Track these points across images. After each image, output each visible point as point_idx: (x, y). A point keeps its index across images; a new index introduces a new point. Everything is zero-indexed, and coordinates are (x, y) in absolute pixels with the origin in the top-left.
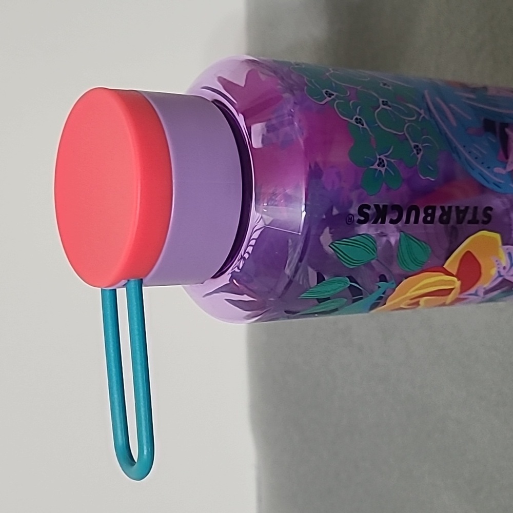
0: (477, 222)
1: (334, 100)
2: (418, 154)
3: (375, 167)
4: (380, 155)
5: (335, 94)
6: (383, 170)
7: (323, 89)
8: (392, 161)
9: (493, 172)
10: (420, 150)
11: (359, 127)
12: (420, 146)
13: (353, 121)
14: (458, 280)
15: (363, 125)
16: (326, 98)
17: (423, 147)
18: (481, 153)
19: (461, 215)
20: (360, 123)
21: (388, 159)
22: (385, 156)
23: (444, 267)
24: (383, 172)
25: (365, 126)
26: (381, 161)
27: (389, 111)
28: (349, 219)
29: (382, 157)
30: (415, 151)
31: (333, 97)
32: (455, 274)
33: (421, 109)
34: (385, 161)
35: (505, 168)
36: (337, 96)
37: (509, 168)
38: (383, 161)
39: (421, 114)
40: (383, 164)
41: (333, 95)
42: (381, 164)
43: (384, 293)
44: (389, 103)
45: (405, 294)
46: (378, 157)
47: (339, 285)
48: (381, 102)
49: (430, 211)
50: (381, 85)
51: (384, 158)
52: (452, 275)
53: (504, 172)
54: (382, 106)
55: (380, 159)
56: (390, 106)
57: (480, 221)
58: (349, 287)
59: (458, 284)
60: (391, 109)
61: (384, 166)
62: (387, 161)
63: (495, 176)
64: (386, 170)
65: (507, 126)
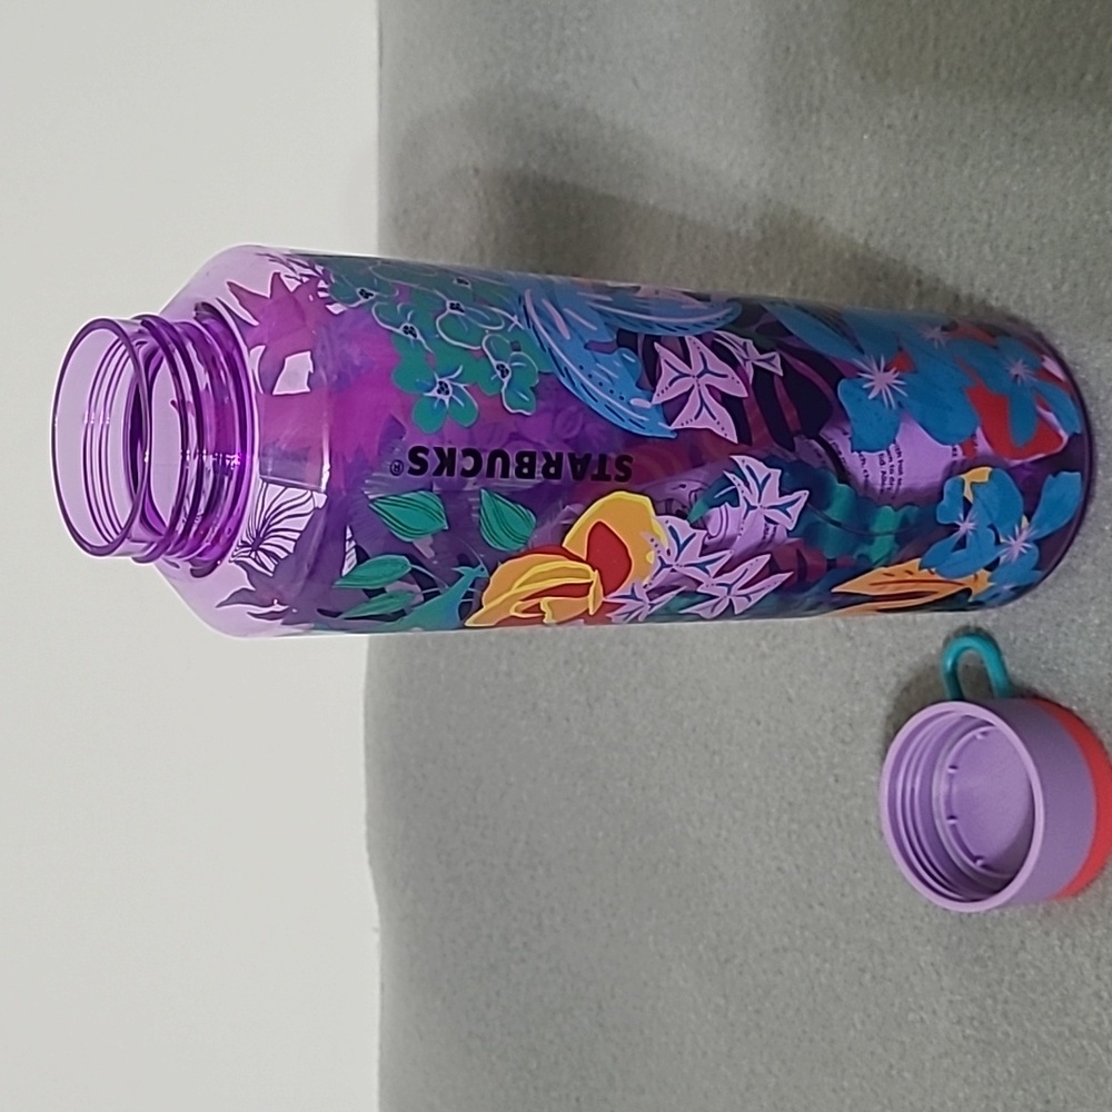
0: (608, 478)
1: (372, 302)
2: (504, 377)
3: (434, 393)
4: (441, 378)
5: (375, 293)
6: (446, 399)
7: (358, 286)
8: (462, 386)
9: (629, 404)
10: (507, 371)
11: (408, 340)
12: (507, 366)
13: (400, 331)
14: (594, 570)
15: (415, 336)
16: (359, 299)
17: (511, 367)
18: (609, 378)
19: (579, 467)
20: (411, 333)
21: (455, 384)
22: (451, 380)
23: (564, 545)
24: (447, 402)
25: (419, 337)
26: (443, 385)
27: (462, 320)
28: (396, 466)
29: (445, 380)
30: (499, 373)
31: (370, 298)
32: (584, 558)
33: (513, 315)
34: (450, 386)
35: (650, 401)
36: (378, 298)
37: (657, 400)
38: (446, 386)
39: (512, 322)
40: (446, 389)
41: (372, 295)
42: (443, 389)
43: (472, 586)
44: (462, 306)
45: (509, 590)
46: (438, 380)
47: (394, 568)
48: (448, 305)
49: (526, 460)
50: (455, 282)
51: (447, 382)
52: (580, 560)
53: (648, 405)
54: (449, 310)
55: (441, 383)
56: (462, 311)
57: (613, 478)
58: (411, 572)
59: (594, 576)
60: (463, 314)
61: (447, 393)
62: (453, 386)
63: (633, 411)
64: (451, 399)
65: (658, 339)
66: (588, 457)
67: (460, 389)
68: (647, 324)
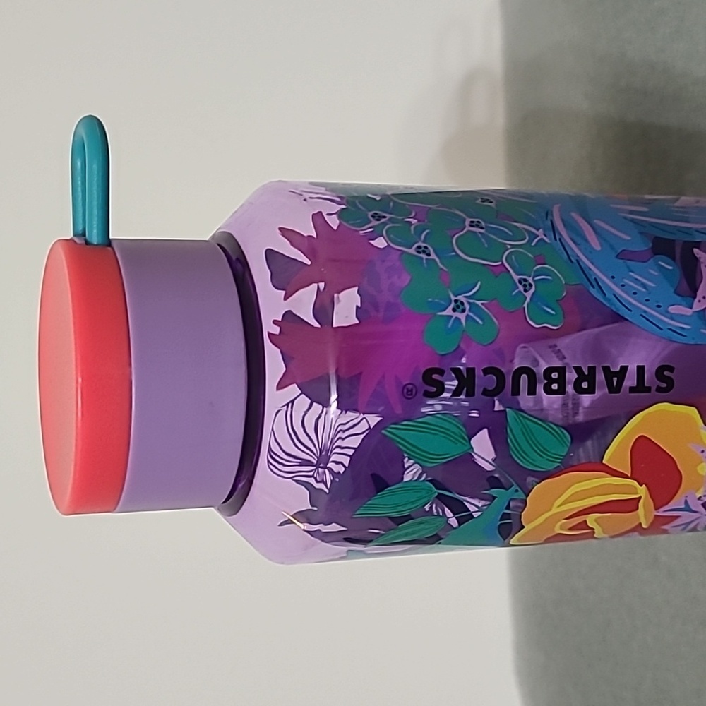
0: (648, 390)
1: (385, 224)
2: (526, 291)
3: (449, 312)
4: (456, 296)
5: (388, 216)
6: (462, 317)
7: (370, 211)
8: (479, 303)
9: (667, 312)
10: (531, 285)
11: (422, 258)
12: (530, 280)
13: (412, 251)
14: (641, 485)
15: (429, 255)
16: (370, 222)
17: (534, 281)
18: (644, 286)
19: (615, 380)
20: (424, 252)
21: (472, 301)
22: (468, 297)
23: (604, 462)
24: (463, 321)
25: (433, 256)
26: (459, 303)
27: (480, 235)
28: (408, 391)
29: (460, 298)
30: (521, 288)
31: (383, 220)
32: (629, 475)
33: (538, 230)
34: (466, 304)
35: (691, 308)
36: (391, 220)
37: (697, 307)
38: (462, 304)
39: (537, 236)
40: (461, 307)
41: (385, 217)
42: (459, 307)
43: (508, 507)
44: (483, 224)
46: (453, 298)
47: (419, 495)
48: (467, 223)
49: (555, 375)
50: (479, 201)
51: (464, 300)
52: (628, 477)
53: (689, 312)
54: (468, 228)
55: (456, 301)
56: (482, 228)
57: (653, 389)
58: (437, 497)
59: (642, 491)
60: (482, 231)
61: (464, 311)
62: (469, 303)
63: (672, 319)
64: (468, 316)
65: (698, 245)
66: (624, 369)
67: (477, 305)
68: (686, 231)
